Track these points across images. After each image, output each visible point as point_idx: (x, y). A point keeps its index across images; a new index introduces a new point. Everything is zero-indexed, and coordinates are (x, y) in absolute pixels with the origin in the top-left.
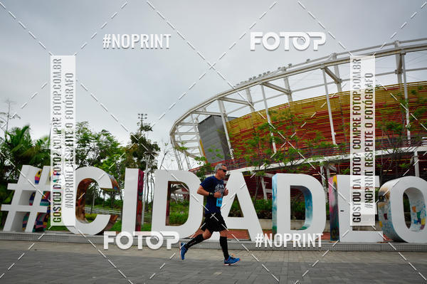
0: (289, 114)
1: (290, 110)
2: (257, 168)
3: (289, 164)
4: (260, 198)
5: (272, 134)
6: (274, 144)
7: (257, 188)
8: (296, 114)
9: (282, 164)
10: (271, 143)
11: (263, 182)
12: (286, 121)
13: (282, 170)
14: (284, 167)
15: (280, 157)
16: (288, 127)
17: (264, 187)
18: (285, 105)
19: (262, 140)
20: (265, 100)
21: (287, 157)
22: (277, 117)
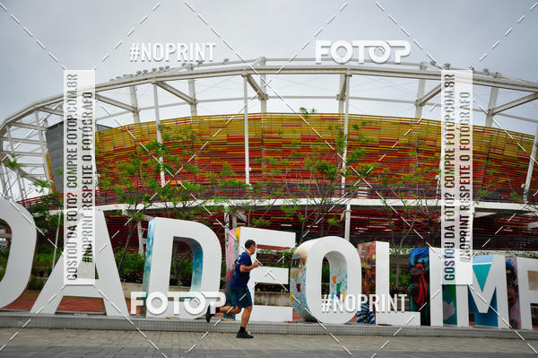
0: (189, 133)
1: (190, 128)
2: (133, 207)
3: (180, 205)
4: (132, 252)
5: (161, 159)
6: (162, 174)
7: (129, 236)
8: (200, 135)
9: (170, 205)
10: (159, 172)
11: (139, 227)
12: (183, 143)
13: (169, 212)
14: (171, 209)
15: (168, 194)
16: (185, 151)
17: (140, 235)
18: (186, 120)
19: (145, 165)
20: (157, 107)
21: (178, 194)
22: (172, 135)
